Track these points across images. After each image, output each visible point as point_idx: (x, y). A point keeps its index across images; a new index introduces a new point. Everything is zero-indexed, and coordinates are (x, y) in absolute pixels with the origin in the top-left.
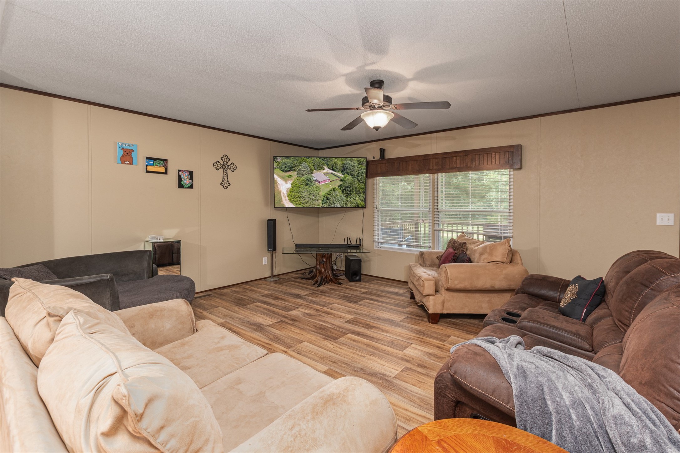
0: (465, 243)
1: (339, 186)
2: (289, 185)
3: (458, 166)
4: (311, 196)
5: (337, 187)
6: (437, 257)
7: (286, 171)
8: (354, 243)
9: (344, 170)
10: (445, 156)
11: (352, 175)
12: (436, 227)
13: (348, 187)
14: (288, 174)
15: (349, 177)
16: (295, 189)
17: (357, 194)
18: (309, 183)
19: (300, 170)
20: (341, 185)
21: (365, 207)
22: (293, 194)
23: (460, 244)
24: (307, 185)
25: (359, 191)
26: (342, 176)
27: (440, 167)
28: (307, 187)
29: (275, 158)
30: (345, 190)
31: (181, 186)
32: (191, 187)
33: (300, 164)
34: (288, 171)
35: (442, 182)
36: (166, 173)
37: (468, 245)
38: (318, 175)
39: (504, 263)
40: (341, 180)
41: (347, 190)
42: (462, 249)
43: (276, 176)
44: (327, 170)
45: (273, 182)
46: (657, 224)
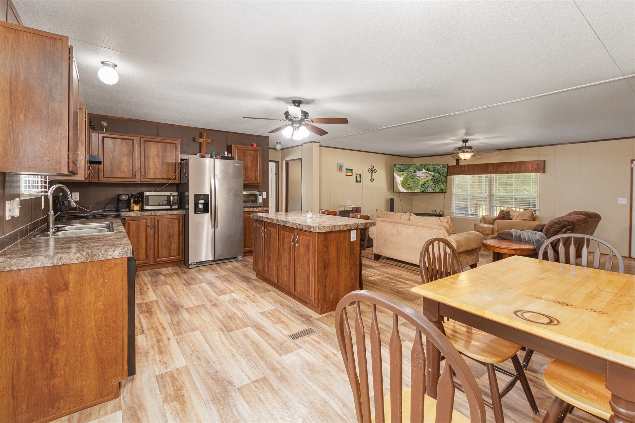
0: (509, 212)
1: (431, 179)
2: (402, 178)
3: (506, 170)
4: (414, 184)
5: (430, 180)
6: (493, 220)
7: (401, 172)
8: (438, 213)
9: (434, 171)
10: (498, 165)
11: (439, 173)
12: (492, 205)
13: (436, 179)
14: (402, 173)
15: (437, 174)
16: (405, 181)
17: (442, 183)
18: (414, 178)
19: (408, 171)
20: (432, 178)
21: (446, 193)
22: (404, 184)
23: (506, 212)
24: (412, 178)
25: (443, 181)
26: (433, 174)
27: (495, 171)
28: (413, 179)
29: (395, 165)
30: (435, 181)
31: (357, 181)
32: (360, 182)
33: (409, 168)
34: (402, 172)
35: (496, 179)
36: (352, 176)
37: (510, 213)
38: (418, 173)
39: (529, 220)
40: (433, 176)
41: (436, 181)
42: (507, 215)
43: (395, 174)
44: (424, 171)
45: (394, 177)
46: (619, 203)
